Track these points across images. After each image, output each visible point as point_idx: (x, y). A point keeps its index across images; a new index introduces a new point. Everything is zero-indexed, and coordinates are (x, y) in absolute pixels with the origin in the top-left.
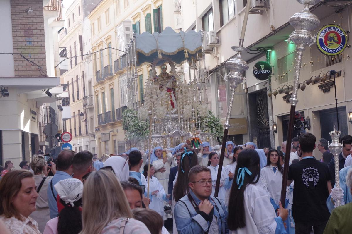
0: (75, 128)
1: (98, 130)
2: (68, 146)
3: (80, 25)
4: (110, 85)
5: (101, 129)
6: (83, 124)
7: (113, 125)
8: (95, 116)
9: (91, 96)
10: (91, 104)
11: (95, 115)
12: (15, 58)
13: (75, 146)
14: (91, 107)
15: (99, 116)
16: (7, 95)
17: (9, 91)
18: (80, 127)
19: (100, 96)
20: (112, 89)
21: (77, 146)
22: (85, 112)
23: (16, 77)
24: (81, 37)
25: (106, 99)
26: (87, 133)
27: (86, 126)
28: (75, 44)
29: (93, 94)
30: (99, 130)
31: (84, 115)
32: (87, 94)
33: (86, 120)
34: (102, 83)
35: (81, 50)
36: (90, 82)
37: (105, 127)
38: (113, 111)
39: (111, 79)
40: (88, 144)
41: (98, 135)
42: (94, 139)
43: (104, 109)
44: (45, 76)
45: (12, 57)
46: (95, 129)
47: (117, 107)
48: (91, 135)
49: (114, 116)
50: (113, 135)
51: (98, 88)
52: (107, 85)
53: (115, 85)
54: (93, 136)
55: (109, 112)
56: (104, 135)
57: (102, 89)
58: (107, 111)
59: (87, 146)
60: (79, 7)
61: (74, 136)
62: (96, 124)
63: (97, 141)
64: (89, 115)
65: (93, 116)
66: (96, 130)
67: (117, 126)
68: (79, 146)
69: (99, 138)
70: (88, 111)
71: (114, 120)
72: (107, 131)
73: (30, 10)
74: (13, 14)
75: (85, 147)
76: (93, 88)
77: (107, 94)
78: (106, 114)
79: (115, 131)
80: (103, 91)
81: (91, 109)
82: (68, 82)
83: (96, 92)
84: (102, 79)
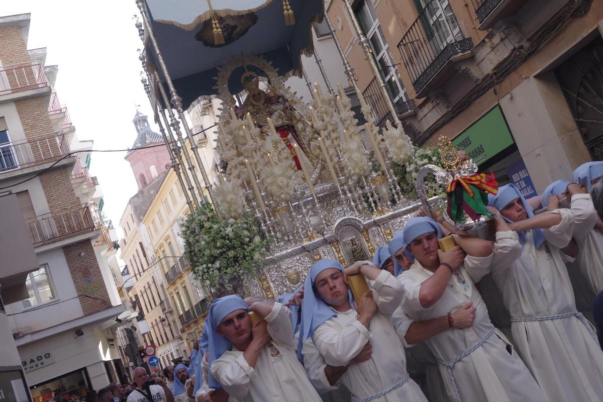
0: (161, 336)
1: (183, 331)
3: (137, 232)
4: (182, 284)
5: (186, 329)
6: (167, 329)
7: (196, 322)
8: (176, 318)
9: (167, 299)
10: (169, 307)
11: (176, 317)
12: (80, 299)
13: (166, 354)
14: (170, 310)
15: (180, 317)
16: (82, 334)
17: (83, 330)
18: (165, 333)
19: (176, 297)
20: (185, 287)
21: (167, 353)
22: (166, 317)
23: (86, 316)
24: (141, 244)
25: (182, 298)
26: (174, 338)
27: (171, 330)
28: (137, 251)
29: (169, 297)
30: (184, 331)
31: (166, 320)
32: (163, 298)
33: (169, 325)
34: (174, 284)
35: (145, 256)
36: (162, 286)
37: (189, 326)
38: (192, 308)
39: (181, 277)
40: (178, 348)
41: (185, 336)
42: (182, 342)
43: (183, 308)
44: (111, 307)
45: (77, 300)
46: (180, 331)
47: (194, 304)
48: (178, 338)
49: (194, 313)
50: (199, 333)
51: (172, 289)
52: (178, 285)
53: (186, 282)
54: (181, 338)
55: (189, 310)
56: (190, 335)
57: (175, 290)
58: (186, 310)
59: (177, 350)
60: (131, 215)
61: (162, 343)
62: (180, 327)
63: (185, 343)
64: (171, 319)
65: (174, 319)
66: (182, 332)
67: (200, 323)
68: (170, 352)
69: (187, 339)
70: (168, 315)
71: (195, 317)
72: (192, 330)
73: (83, 254)
74: (69, 261)
75: (176, 352)
76: (166, 291)
77: (182, 292)
78: (187, 313)
79: (200, 327)
80: (177, 291)
81: (171, 312)
82: (141, 291)
83: (171, 294)
84: (173, 280)
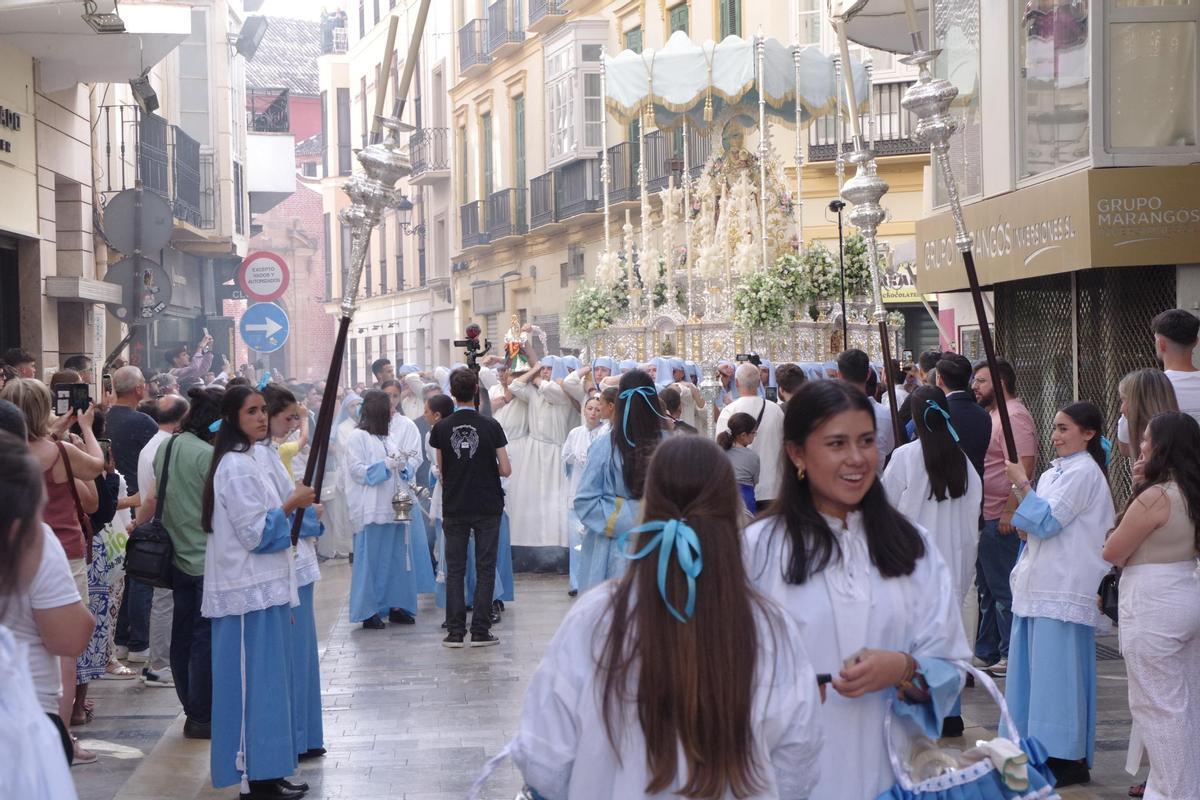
0: (383, 262)
1: (461, 268)
2: (267, 319)
4: (511, 82)
5: (473, 265)
6: (411, 243)
7: (517, 248)
8: (451, 211)
9: (440, 130)
10: (441, 162)
11: (453, 206)
13: (379, 332)
14: (439, 173)
15: (468, 211)
18: (400, 258)
19: (474, 132)
20: (518, 99)
21: (386, 331)
22: (420, 199)
25: (496, 146)
26: (423, 283)
27: (422, 251)
29: (449, 121)
30: (465, 267)
31: (416, 208)
32: (428, 122)
33: (421, 230)
34: (484, 75)
36: (439, 75)
37: (486, 256)
38: (520, 190)
39: (514, 54)
40: (425, 324)
41: (461, 289)
42: (446, 305)
43: (488, 182)
46: (451, 264)
47: (535, 169)
48: (436, 288)
49: (521, 212)
50: (516, 292)
51: (469, 97)
52: (498, 84)
53: (528, 80)
54: (446, 292)
55: (505, 193)
56: (481, 291)
57: (480, 100)
58: (497, 188)
59: (421, 331)
61: (379, 292)
62: (455, 248)
63: (457, 312)
64: (432, 209)
65: (445, 213)
66: (455, 270)
67: (532, 255)
68: (395, 330)
69: (466, 303)
70: (429, 190)
71: (521, 227)
72: (494, 276)
75: (415, 335)
76: (448, 96)
77: (501, 124)
78: (494, 201)
79: (526, 273)
80: (484, 108)
81: (441, 184)
82: (363, 80)
83: (461, 112)
84: (484, 58)
